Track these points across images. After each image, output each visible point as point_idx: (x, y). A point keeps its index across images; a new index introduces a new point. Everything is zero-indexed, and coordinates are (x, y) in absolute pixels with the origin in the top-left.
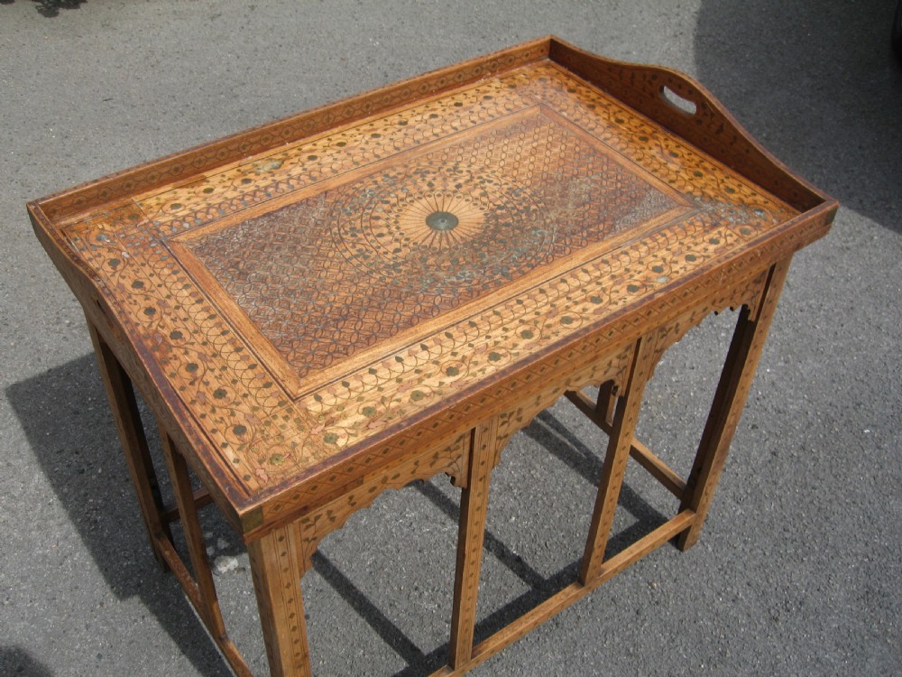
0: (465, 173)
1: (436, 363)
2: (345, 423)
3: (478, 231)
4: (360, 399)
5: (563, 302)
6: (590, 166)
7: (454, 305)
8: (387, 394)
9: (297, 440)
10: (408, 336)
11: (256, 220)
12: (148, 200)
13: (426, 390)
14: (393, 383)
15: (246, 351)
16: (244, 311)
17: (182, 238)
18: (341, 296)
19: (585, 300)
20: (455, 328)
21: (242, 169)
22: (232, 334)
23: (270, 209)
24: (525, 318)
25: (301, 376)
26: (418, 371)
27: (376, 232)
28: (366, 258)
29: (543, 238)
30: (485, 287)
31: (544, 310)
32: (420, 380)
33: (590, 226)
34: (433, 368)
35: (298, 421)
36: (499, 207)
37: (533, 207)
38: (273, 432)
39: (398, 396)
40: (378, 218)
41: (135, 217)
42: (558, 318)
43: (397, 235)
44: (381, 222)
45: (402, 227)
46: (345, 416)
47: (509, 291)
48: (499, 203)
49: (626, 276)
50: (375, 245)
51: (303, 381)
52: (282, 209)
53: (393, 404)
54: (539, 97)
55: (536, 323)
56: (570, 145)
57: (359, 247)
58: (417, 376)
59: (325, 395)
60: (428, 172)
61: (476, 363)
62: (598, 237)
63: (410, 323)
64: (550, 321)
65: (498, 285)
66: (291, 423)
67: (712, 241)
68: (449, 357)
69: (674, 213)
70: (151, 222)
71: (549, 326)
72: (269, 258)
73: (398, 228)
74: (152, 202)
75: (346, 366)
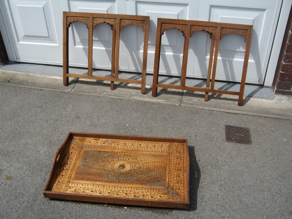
0: (137, 160)
1: (92, 189)
2: (71, 190)
3: (125, 172)
4: (77, 187)
5: (121, 191)
6: (160, 170)
7: (105, 182)
8: (80, 189)
9: (63, 188)
10: (93, 183)
11: (97, 151)
12: (88, 139)
13: (86, 192)
14: (83, 188)
15: (72, 172)
16: (79, 165)
17: (85, 149)
18: (93, 171)
19: (125, 193)
20: (101, 185)
21: (106, 141)
22: (73, 168)
23: (101, 150)
24: (112, 190)
25: (74, 180)
26: (88, 189)
27: (110, 163)
28: (104, 166)
29: (133, 179)
30: (113, 182)
31: (116, 191)
32: (87, 190)
33: (143, 181)
34: (91, 189)
35: (66, 185)
36: (134, 170)
37: (139, 173)
38: (62, 185)
39: (81, 190)
40: (113, 161)
41: (83, 141)
42: (117, 193)
43: (112, 165)
44: (113, 162)
45: (115, 164)
46: (72, 189)
47: (116, 184)
48: (135, 169)
49: (137, 193)
50: (107, 165)
51: (73, 180)
52: (102, 151)
53: (79, 191)
54: (171, 151)
55: (113, 192)
56: (163, 164)
57: (105, 164)
58: (87, 189)
59: (73, 184)
60: (131, 157)
61: (97, 192)
62: (141, 184)
63: (96, 181)
64: (115, 193)
65: (116, 182)
66: (65, 185)
67: (161, 197)
68: (95, 189)
69: (161, 187)
70: (84, 143)
71: (114, 194)
72: (91, 159)
73: (114, 164)
74: (88, 140)
75: (81, 182)
